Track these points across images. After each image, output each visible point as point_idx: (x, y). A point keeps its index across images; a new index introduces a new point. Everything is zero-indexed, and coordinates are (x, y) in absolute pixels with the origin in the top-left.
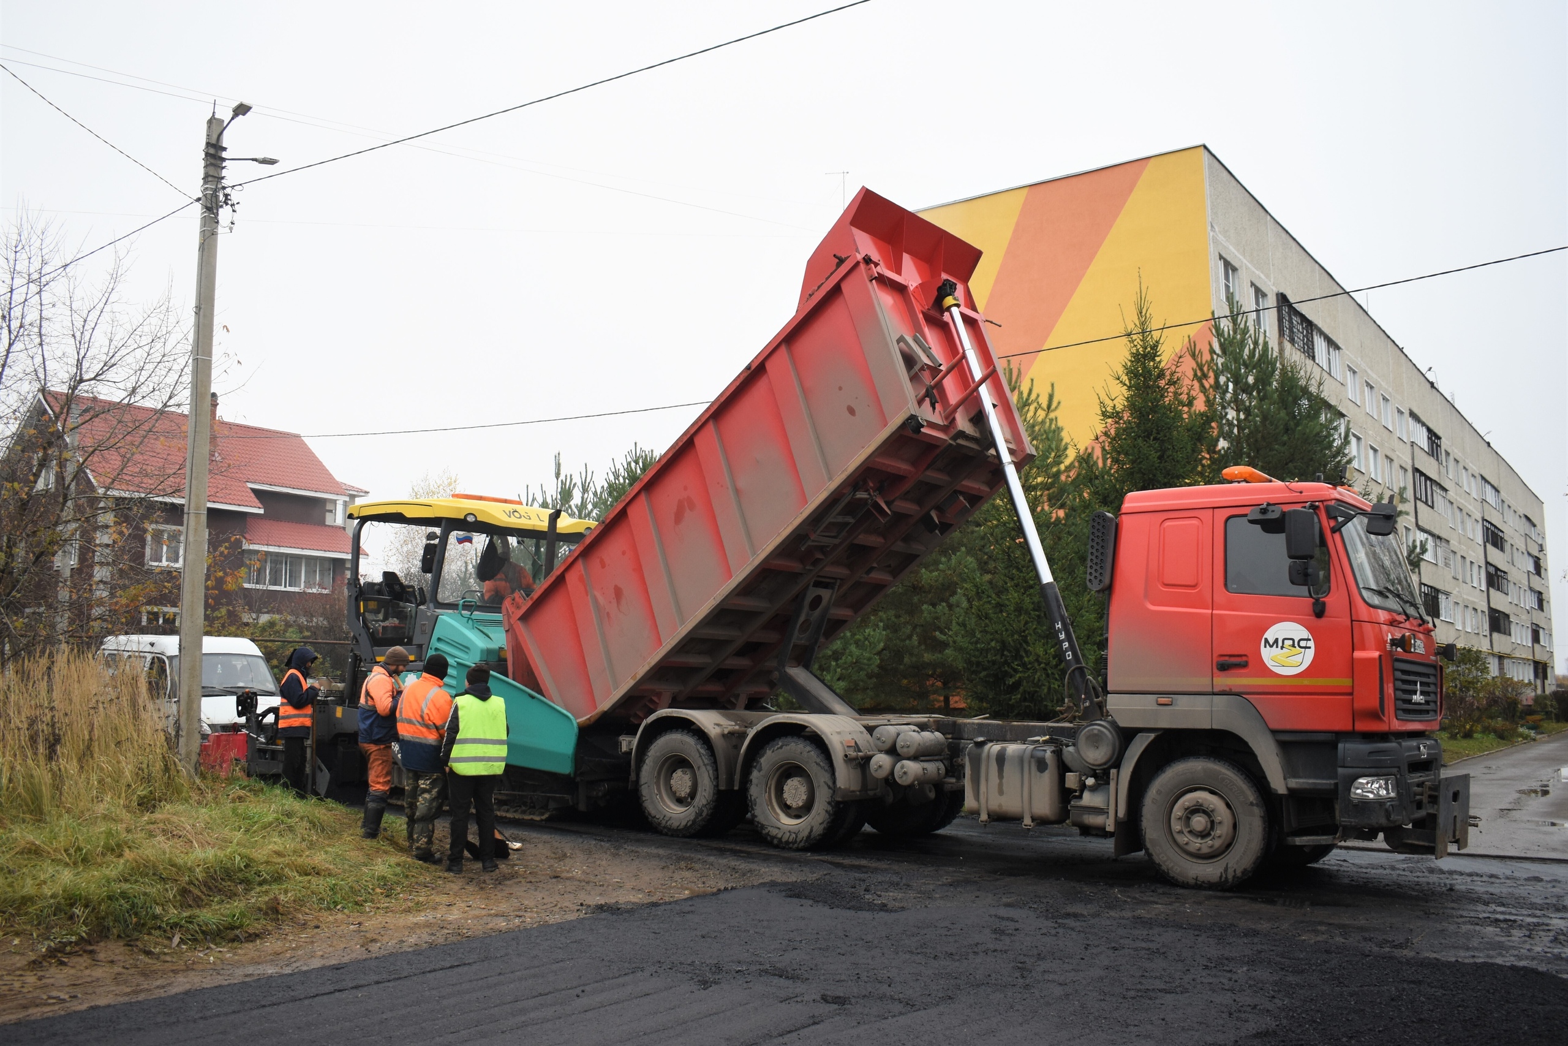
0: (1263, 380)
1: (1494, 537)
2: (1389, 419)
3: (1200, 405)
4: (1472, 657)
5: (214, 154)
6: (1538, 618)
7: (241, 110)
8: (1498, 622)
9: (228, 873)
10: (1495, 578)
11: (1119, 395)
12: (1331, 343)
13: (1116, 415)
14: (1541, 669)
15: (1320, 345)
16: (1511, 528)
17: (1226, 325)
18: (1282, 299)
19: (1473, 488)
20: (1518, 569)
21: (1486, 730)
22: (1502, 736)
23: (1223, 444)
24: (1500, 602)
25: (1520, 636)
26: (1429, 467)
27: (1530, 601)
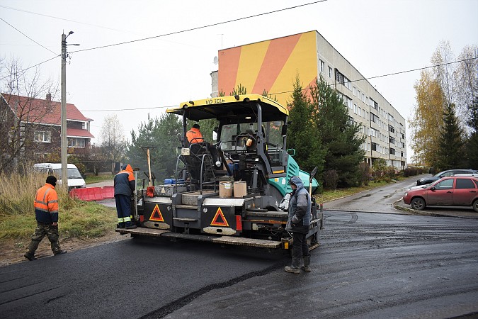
0: (328, 95)
1: (392, 130)
2: (364, 100)
3: (312, 102)
4: (383, 161)
5: (64, 44)
6: (403, 150)
7: (71, 33)
8: (392, 151)
9: (93, 223)
10: (391, 140)
11: (291, 100)
12: (349, 81)
13: (291, 105)
14: (403, 163)
15: (346, 81)
16: (396, 127)
17: (319, 81)
18: (336, 70)
19: (386, 116)
20: (398, 137)
21: (383, 180)
22: (388, 182)
23: (318, 111)
24: (392, 146)
25: (398, 155)
26: (374, 112)
27: (401, 145)
